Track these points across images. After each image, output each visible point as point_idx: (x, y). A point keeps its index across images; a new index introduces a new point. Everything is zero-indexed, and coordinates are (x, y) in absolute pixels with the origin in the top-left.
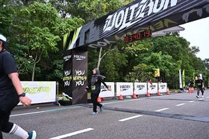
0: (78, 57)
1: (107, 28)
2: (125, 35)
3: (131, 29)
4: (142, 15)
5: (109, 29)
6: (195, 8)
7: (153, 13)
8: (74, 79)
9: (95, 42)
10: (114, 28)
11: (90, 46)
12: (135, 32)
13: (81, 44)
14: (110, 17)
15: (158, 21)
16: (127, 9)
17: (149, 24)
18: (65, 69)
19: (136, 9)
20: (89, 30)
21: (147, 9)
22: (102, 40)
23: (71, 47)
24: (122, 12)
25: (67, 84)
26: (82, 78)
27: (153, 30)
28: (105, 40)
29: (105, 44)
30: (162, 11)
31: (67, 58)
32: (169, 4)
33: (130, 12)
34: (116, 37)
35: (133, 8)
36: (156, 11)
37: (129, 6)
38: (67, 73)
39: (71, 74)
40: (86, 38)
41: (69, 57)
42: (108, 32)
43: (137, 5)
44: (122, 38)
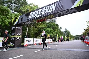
0: (18, 28)
1: (30, 17)
2: (37, 20)
3: (39, 18)
4: (43, 13)
5: (31, 17)
6: (60, 12)
7: (47, 13)
8: (16, 37)
9: (25, 22)
10: (33, 17)
11: (23, 24)
12: (41, 19)
13: (20, 23)
14: (31, 13)
15: (48, 15)
16: (38, 11)
17: (45, 16)
18: (12, 33)
19: (41, 11)
20: (23, 18)
21: (45, 11)
22: (28, 21)
23: (15, 24)
24: (36, 11)
25: (12, 39)
26: (19, 36)
27: (47, 18)
28: (29, 21)
29: (29, 23)
30: (50, 12)
31: (13, 28)
32: (52, 10)
33: (39, 12)
34: (34, 20)
35: (40, 10)
36: (48, 12)
37: (39, 9)
38: (13, 34)
39: (15, 35)
40: (21, 20)
41: (14, 28)
42: (31, 18)
43: (41, 9)
44: (36, 21)
